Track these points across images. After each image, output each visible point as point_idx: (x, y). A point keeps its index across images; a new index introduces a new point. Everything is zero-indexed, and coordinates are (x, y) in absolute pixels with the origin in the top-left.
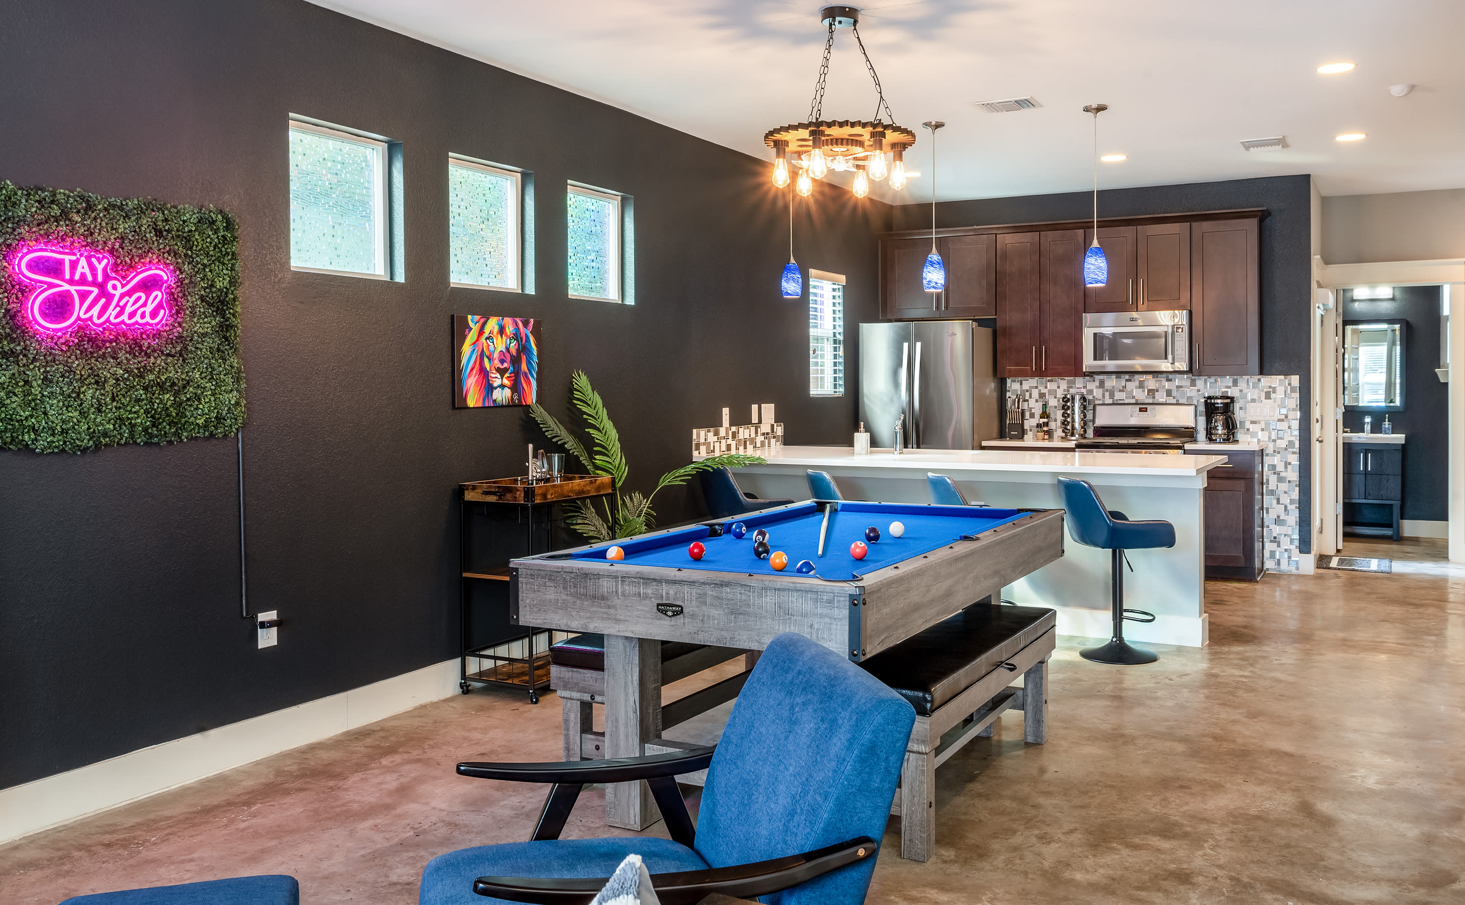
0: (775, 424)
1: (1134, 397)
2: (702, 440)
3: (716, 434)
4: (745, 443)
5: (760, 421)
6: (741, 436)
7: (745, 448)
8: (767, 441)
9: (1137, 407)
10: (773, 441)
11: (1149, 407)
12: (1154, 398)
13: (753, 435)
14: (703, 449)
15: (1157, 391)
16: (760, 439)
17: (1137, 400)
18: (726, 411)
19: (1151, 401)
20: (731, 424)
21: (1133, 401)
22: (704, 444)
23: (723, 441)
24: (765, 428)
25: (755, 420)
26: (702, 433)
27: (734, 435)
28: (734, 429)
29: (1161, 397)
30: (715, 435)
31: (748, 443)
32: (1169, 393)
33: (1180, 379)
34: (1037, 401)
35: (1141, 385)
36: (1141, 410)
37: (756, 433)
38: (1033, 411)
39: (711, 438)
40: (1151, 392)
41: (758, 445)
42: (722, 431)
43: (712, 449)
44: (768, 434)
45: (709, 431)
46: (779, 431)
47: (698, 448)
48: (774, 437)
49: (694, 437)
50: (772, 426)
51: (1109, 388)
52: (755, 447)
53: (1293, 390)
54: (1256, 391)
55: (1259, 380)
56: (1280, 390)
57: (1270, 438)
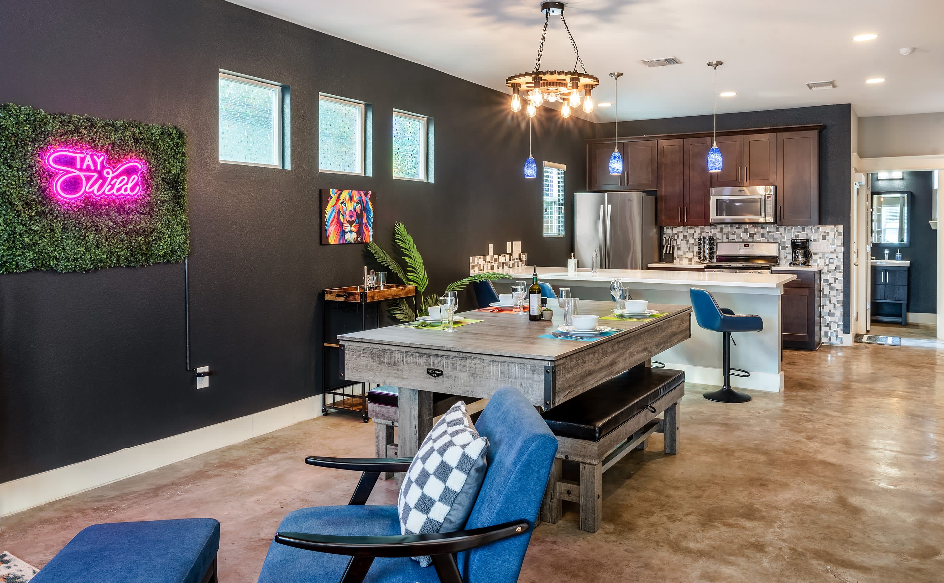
0: (522, 254)
1: (741, 238)
2: (476, 263)
3: (485, 259)
4: (503, 265)
5: (512, 252)
6: (500, 261)
7: (503, 268)
8: (516, 263)
9: (743, 244)
10: (520, 263)
11: (750, 244)
12: (753, 238)
13: (508, 260)
14: (476, 268)
15: (755, 234)
16: (512, 262)
17: (743, 240)
18: (491, 246)
19: (751, 240)
20: (494, 254)
21: (741, 240)
22: (477, 265)
23: (489, 264)
24: (515, 256)
25: (509, 251)
26: (476, 258)
27: (496, 260)
28: (496, 256)
29: (758, 238)
30: (484, 260)
31: (504, 264)
32: (763, 236)
33: (770, 227)
34: (682, 240)
35: (746, 231)
36: (745, 246)
37: (510, 259)
38: (679, 246)
39: (482, 261)
40: (751, 235)
41: (511, 266)
42: (488, 258)
43: (482, 268)
44: (517, 259)
45: (480, 258)
46: (524, 257)
47: (473, 268)
48: (521, 261)
49: (471, 261)
50: (520, 255)
51: (726, 233)
52: (509, 267)
53: (839, 234)
54: (817, 235)
55: (818, 228)
56: (832, 234)
57: (825, 263)
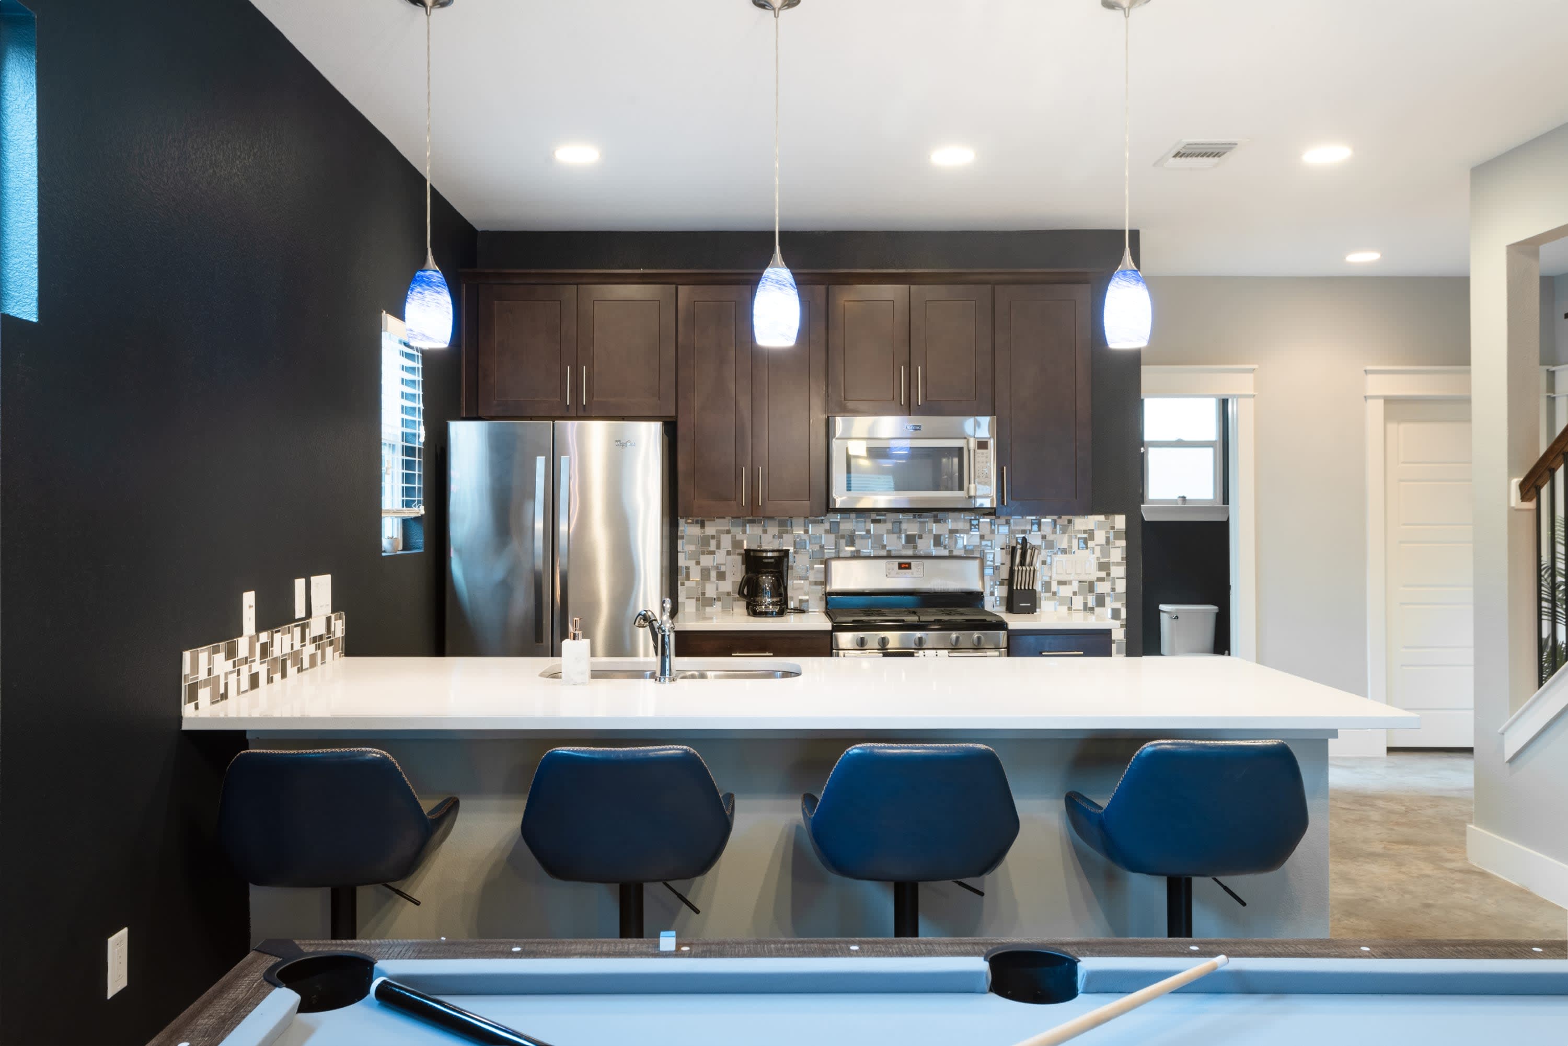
0: (333, 616)
1: (884, 547)
2: (203, 675)
3: (231, 653)
4: (284, 662)
5: (309, 613)
6: (276, 651)
7: (284, 675)
8: (319, 652)
9: (896, 562)
10: (329, 650)
11: (914, 563)
12: (915, 547)
13: (297, 646)
14: (204, 694)
15: (920, 537)
16: (310, 649)
17: (889, 551)
18: (249, 598)
19: (910, 552)
20: (260, 628)
21: (884, 553)
22: (206, 683)
23: (244, 669)
24: (317, 627)
25: (300, 612)
26: (203, 655)
27: (265, 649)
28: (264, 637)
29: (926, 545)
30: (228, 658)
31: (289, 663)
32: (937, 541)
33: (955, 520)
34: (729, 553)
35: (897, 530)
36: (901, 566)
37: (303, 639)
38: (723, 569)
39: (222, 664)
40: (911, 540)
41: (306, 664)
42: (243, 645)
43: (222, 691)
44: (321, 637)
45: (216, 651)
46: (339, 628)
47: (193, 696)
48: (331, 643)
49: (186, 669)
50: (329, 620)
51: (846, 533)
52: (300, 670)
53: (1117, 536)
54: (1065, 538)
55: (1070, 521)
56: (1100, 537)
57: (1085, 604)
